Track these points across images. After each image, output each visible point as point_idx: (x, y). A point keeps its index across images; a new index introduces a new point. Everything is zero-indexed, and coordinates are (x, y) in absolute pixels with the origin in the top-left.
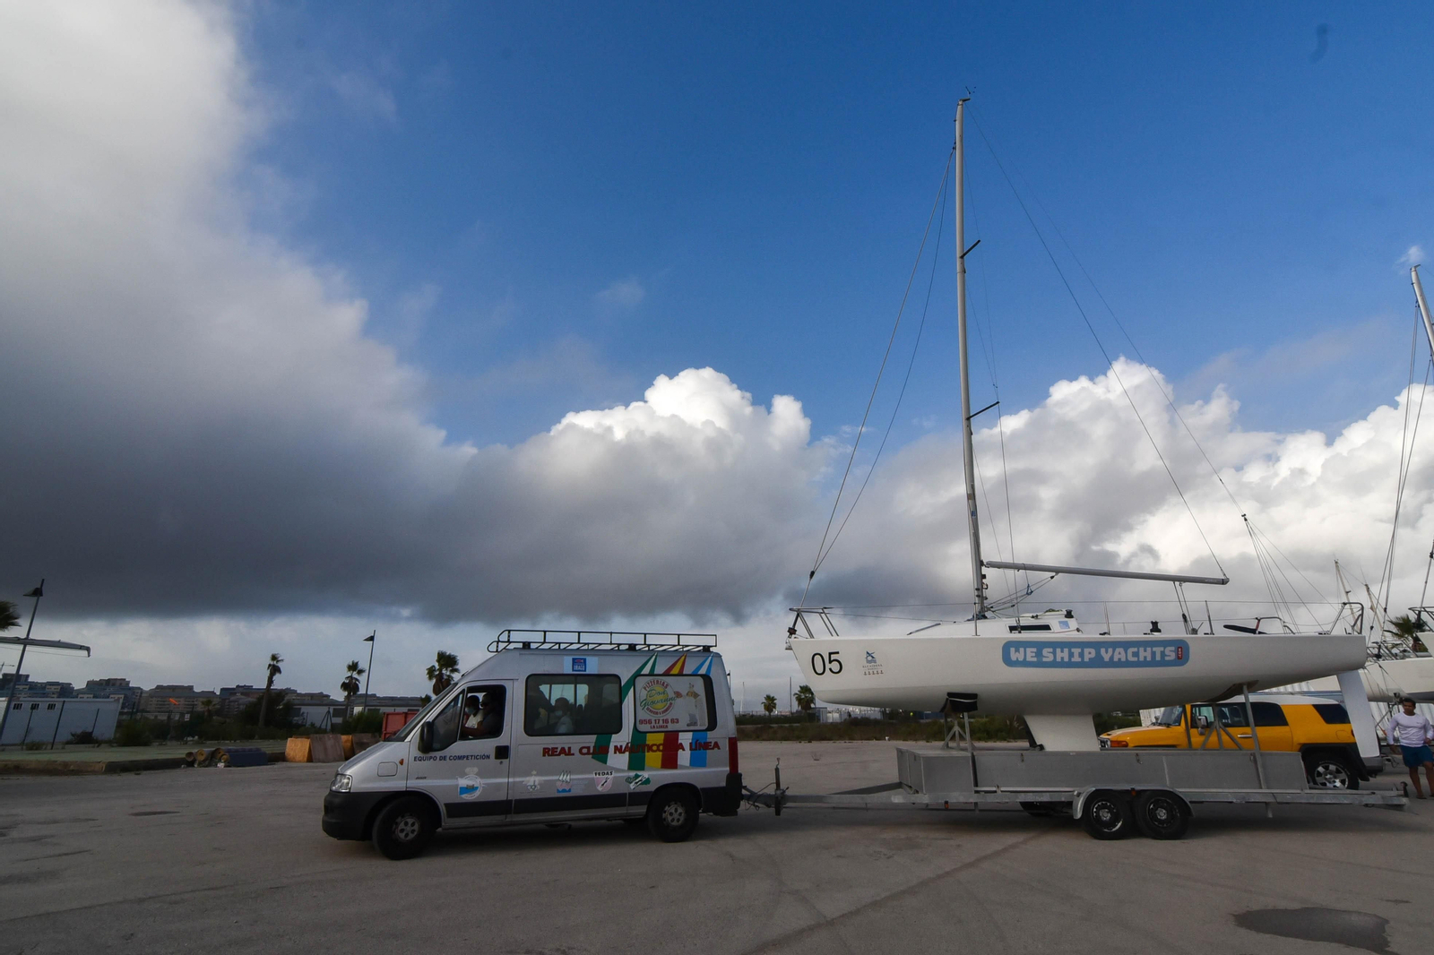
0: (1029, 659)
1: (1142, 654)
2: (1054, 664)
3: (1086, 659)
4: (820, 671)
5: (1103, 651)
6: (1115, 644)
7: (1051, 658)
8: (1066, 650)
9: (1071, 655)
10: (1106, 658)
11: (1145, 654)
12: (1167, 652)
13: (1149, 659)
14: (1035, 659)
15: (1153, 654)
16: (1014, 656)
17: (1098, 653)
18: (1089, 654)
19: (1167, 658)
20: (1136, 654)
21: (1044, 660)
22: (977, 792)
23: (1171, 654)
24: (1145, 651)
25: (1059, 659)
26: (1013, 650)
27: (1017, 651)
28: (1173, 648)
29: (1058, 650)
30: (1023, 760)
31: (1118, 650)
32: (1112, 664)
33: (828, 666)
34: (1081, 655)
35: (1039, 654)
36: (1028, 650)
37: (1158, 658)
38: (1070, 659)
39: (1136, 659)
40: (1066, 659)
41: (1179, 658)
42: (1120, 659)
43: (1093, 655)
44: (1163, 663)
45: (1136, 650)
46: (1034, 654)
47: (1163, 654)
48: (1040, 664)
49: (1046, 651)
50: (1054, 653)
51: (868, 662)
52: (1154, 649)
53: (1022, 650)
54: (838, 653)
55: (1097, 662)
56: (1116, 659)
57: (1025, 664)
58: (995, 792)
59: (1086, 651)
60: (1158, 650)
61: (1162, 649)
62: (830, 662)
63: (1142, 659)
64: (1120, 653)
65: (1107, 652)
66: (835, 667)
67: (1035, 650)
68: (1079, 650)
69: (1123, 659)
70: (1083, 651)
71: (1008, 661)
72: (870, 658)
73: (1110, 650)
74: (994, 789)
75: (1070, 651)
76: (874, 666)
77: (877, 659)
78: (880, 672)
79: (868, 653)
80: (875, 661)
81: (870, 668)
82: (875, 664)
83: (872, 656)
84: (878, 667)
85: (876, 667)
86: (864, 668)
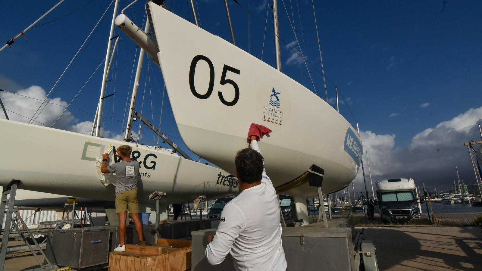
0: (350, 147)
9: (357, 150)
16: (348, 141)
33: (218, 87)
46: (352, 144)
50: (355, 146)
51: (272, 103)
53: (351, 137)
62: (223, 81)
71: (345, 145)
72: (274, 99)
76: (277, 111)
77: (281, 103)
78: (279, 122)
79: (274, 90)
80: (278, 106)
81: (272, 112)
82: (278, 109)
83: (277, 97)
84: (280, 115)
85: (277, 114)
86: (265, 111)
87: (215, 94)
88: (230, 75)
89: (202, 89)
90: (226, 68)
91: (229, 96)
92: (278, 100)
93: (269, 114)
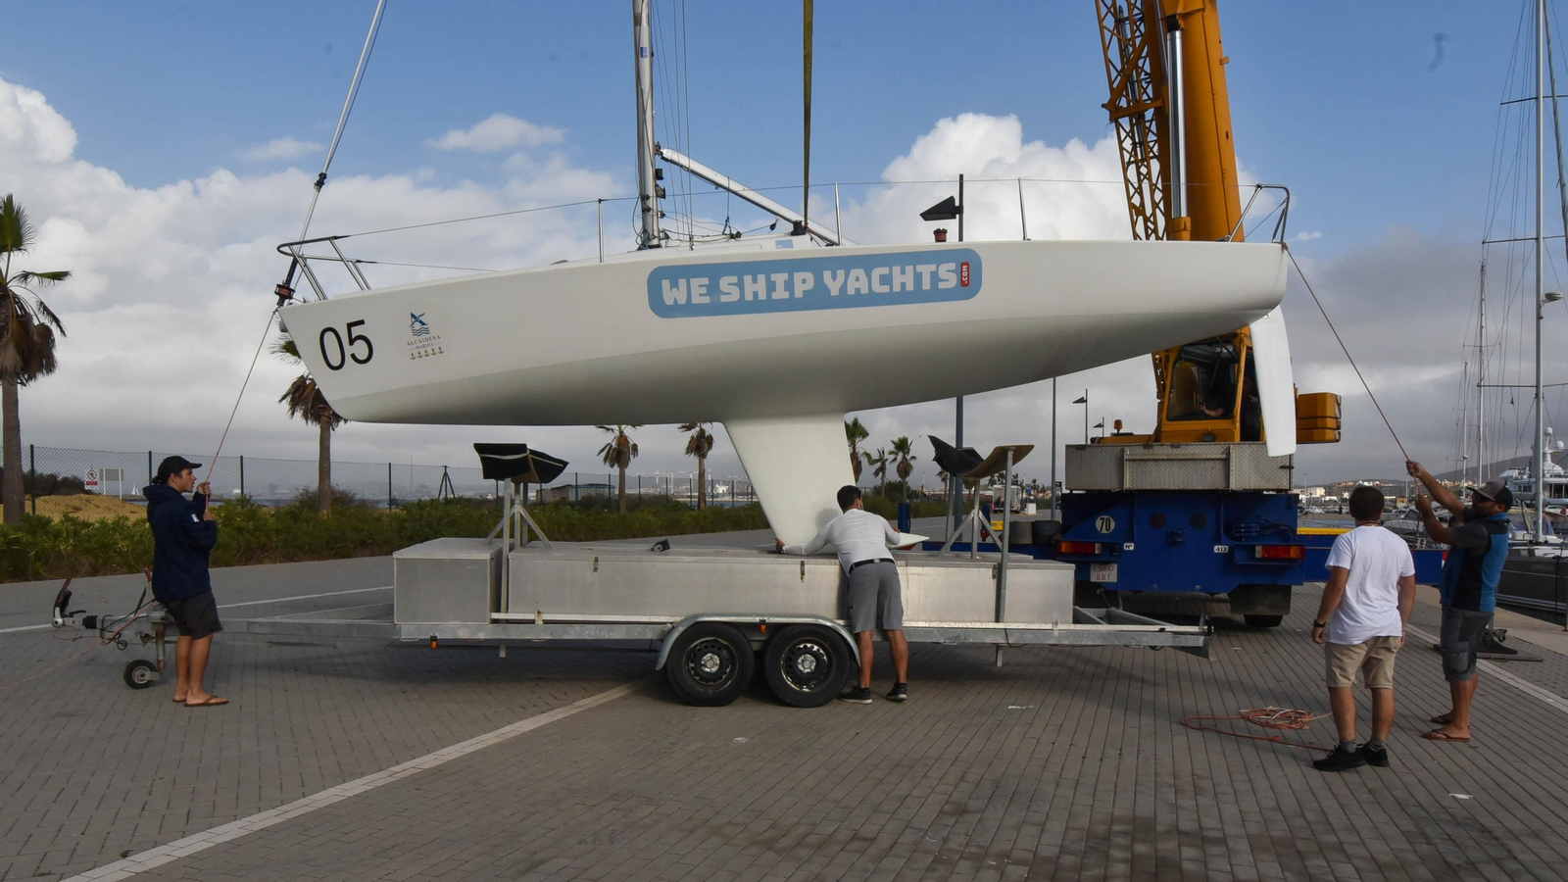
0: (696, 300)
1: (898, 279)
2: (741, 307)
3: (798, 294)
4: (336, 362)
5: (827, 275)
6: (849, 262)
7: (735, 296)
8: (761, 278)
9: (771, 287)
10: (834, 289)
11: (903, 278)
12: (942, 274)
13: (910, 287)
14: (707, 300)
15: (918, 277)
16: (670, 295)
17: (819, 279)
18: (804, 282)
19: (942, 285)
20: (886, 280)
21: (724, 299)
22: (495, 621)
23: (949, 279)
24: (903, 272)
25: (749, 297)
26: (666, 284)
27: (674, 285)
28: (952, 266)
29: (748, 279)
30: (596, 569)
31: (854, 273)
32: (845, 300)
33: (349, 350)
34: (789, 285)
35: (713, 289)
36: (695, 282)
37: (926, 285)
38: (769, 294)
39: (885, 289)
40: (763, 296)
41: (963, 284)
42: (858, 290)
43: (810, 285)
44: (936, 295)
45: (885, 271)
46: (704, 290)
47: (935, 277)
48: (716, 309)
49: (726, 283)
50: (740, 285)
51: (416, 333)
52: (919, 268)
53: (682, 282)
54: (362, 322)
55: (818, 299)
56: (851, 291)
57: (690, 309)
58: (532, 622)
59: (798, 276)
60: (926, 270)
61: (933, 267)
62: (352, 342)
63: (897, 288)
64: (857, 279)
65: (834, 278)
66: (360, 349)
67: (705, 281)
68: (785, 276)
69: (865, 290)
70: (791, 278)
71: (659, 307)
72: (417, 326)
73: (841, 273)
74: (530, 617)
75: (768, 279)
76: (427, 339)
77: (430, 326)
78: (437, 350)
79: (413, 316)
80: (427, 331)
81: (419, 344)
82: (428, 336)
83: (421, 322)
84: (433, 342)
85: (429, 342)
86: (410, 347)
87: (348, 358)
88: (356, 331)
89: (335, 361)
90: (350, 326)
91: (363, 354)
92: (423, 324)
93: (418, 347)
